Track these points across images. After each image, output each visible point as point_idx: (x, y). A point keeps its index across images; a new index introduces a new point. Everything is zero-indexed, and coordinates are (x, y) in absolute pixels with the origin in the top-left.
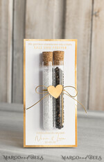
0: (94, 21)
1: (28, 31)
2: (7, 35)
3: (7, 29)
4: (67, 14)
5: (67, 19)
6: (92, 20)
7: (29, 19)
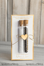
0: (42, 6)
1: (14, 10)
2: (5, 12)
3: (5, 9)
4: (31, 3)
5: (31, 5)
6: (41, 5)
7: (14, 5)
